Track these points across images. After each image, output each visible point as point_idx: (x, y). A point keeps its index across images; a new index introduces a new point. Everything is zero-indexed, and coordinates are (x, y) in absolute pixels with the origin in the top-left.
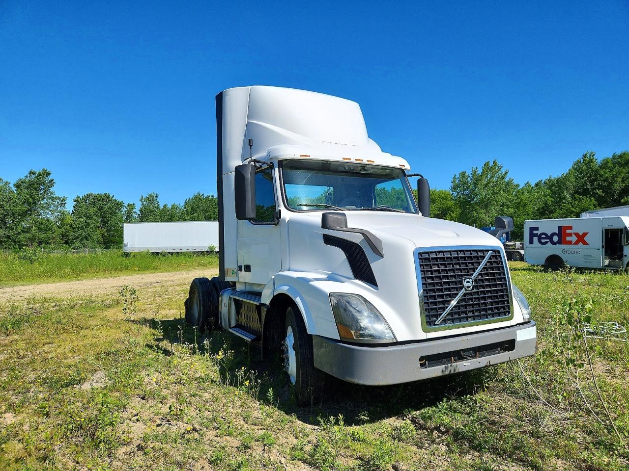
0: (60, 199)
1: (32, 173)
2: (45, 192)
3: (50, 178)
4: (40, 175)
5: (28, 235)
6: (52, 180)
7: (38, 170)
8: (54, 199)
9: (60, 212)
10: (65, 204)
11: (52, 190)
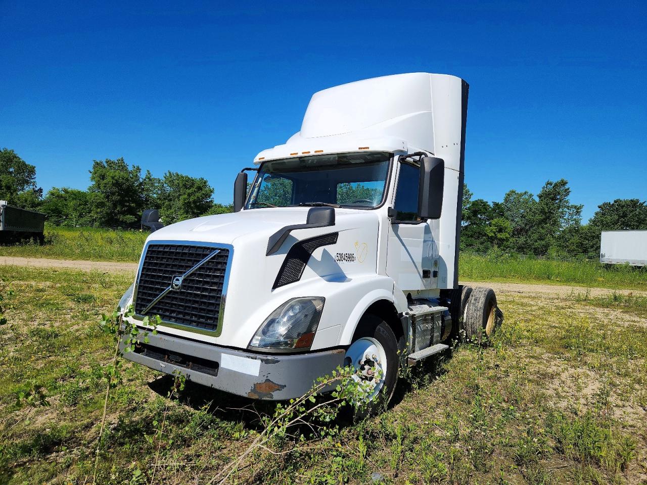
0: (575, 207)
1: (549, 183)
2: (560, 201)
3: (566, 187)
4: (556, 185)
5: (543, 242)
6: (568, 189)
7: (555, 180)
8: (568, 207)
9: (575, 220)
10: (580, 212)
11: (567, 198)
